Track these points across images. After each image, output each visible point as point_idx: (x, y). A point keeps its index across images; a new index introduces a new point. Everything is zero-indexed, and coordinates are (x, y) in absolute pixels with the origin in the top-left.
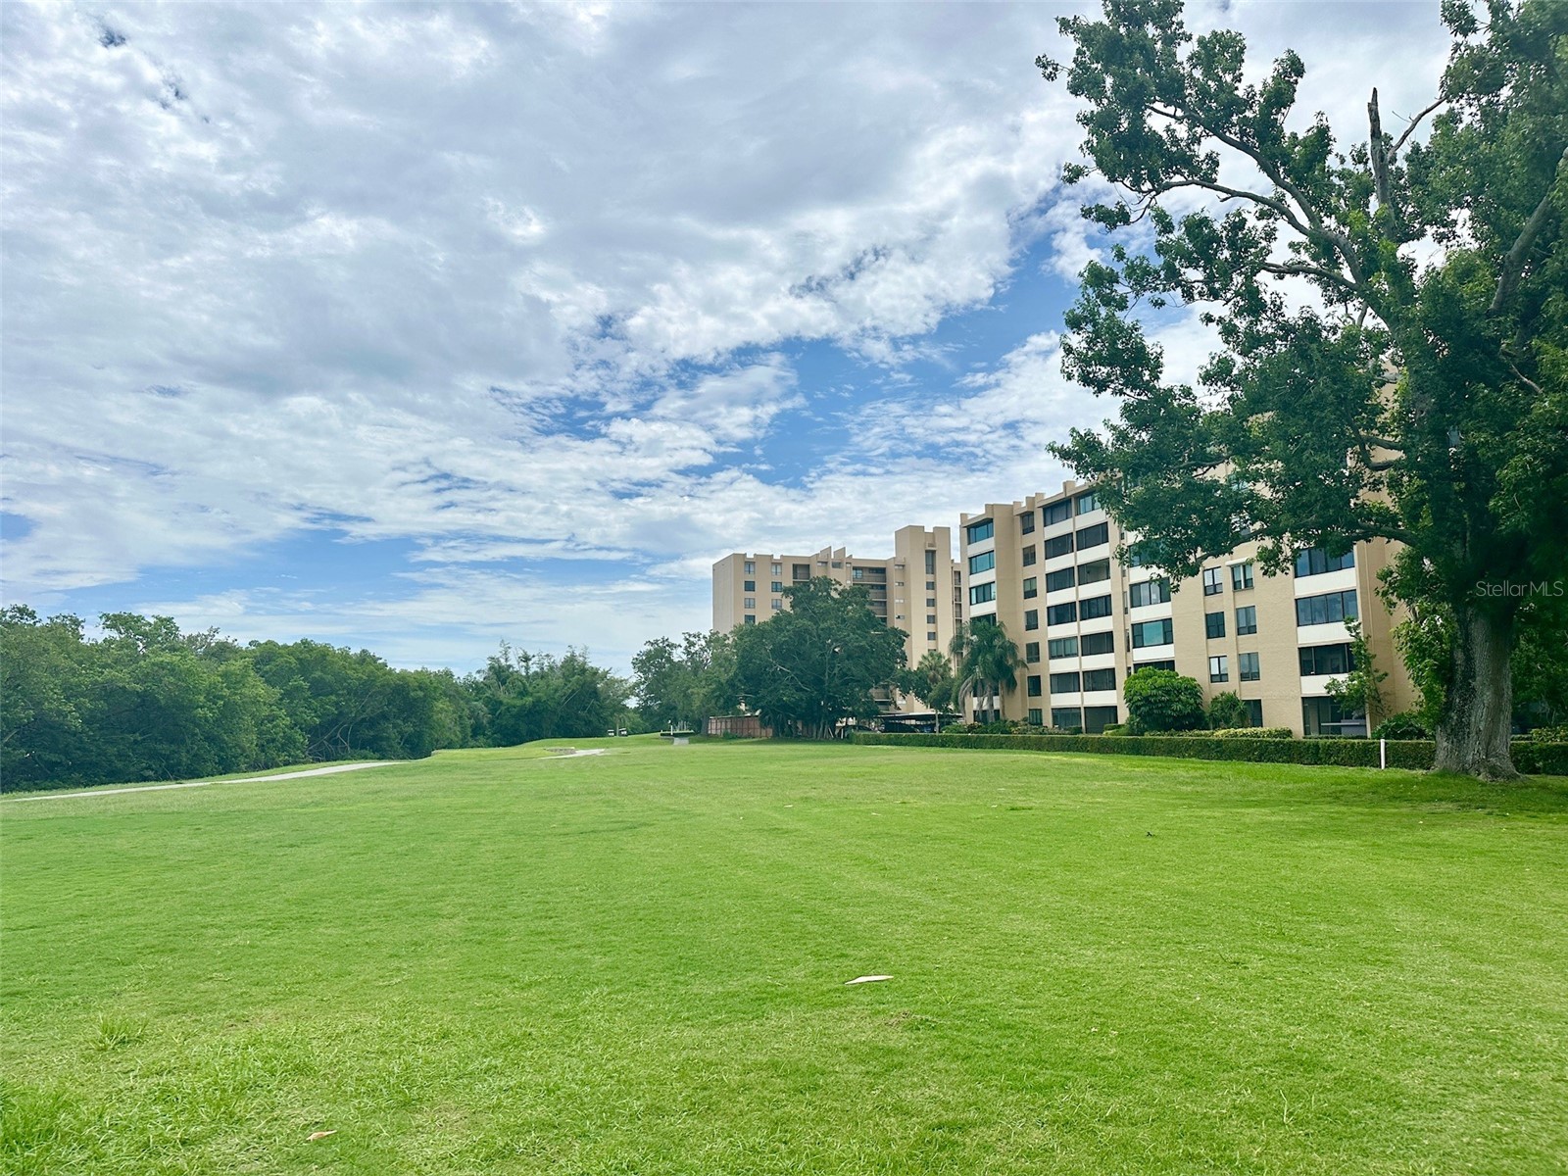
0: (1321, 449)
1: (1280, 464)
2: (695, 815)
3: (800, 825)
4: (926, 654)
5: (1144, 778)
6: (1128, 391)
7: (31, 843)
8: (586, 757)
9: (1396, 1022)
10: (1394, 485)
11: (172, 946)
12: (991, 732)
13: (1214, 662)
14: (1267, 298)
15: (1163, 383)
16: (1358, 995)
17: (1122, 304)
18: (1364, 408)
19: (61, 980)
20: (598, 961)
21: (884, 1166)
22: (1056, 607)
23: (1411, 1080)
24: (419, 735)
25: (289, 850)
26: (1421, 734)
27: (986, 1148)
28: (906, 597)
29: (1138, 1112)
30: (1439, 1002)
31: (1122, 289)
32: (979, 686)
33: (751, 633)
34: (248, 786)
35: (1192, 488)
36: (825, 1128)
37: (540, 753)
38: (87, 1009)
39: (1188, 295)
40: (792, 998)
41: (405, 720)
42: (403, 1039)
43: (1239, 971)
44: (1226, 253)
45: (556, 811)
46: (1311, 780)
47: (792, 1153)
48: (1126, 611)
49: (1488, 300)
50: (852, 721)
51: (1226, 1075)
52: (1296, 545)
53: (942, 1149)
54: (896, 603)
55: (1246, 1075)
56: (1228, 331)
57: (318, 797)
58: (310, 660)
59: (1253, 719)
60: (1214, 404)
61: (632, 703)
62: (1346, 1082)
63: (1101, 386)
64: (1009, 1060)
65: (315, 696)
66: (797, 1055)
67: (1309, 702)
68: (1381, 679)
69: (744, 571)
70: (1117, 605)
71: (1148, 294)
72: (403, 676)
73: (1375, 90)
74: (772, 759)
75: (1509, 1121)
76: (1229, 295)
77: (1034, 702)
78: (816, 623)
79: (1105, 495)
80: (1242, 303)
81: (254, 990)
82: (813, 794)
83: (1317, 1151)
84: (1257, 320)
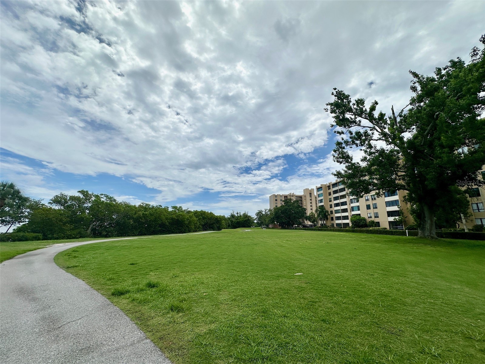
0: (387, 173)
1: (378, 176)
2: (267, 243)
3: (286, 245)
4: (310, 213)
5: (355, 237)
6: (346, 163)
7: (161, 243)
8: (247, 231)
9: (406, 289)
10: (404, 179)
11: (182, 261)
12: (323, 228)
13: (369, 214)
14: (373, 145)
15: (353, 162)
16: (398, 283)
17: (344, 148)
18: (396, 165)
19: (166, 266)
20: (250, 268)
21: (300, 308)
22: (336, 204)
23: (408, 300)
24: (220, 226)
25: (199, 246)
26: (415, 229)
27: (320, 306)
28: (306, 202)
29: (350, 302)
30: (416, 285)
31: (344, 145)
32: (321, 219)
33: (276, 209)
34: (193, 235)
35: (360, 181)
36: (290, 300)
37: (239, 230)
38: (170, 271)
39: (357, 146)
40: (284, 277)
41: (217, 224)
42: (218, 279)
43: (373, 276)
44: (364, 138)
45: (242, 241)
46: (391, 238)
47: (284, 304)
48: (350, 204)
49: (421, 143)
50: (296, 225)
51: (368, 296)
52: (383, 192)
53: (311, 306)
54: (304, 203)
55: (372, 297)
56: (366, 152)
57: (204, 237)
58: (203, 213)
59: (378, 226)
60: (364, 165)
61: (255, 221)
62: (394, 300)
63: (341, 163)
64: (325, 290)
65: (203, 219)
66: (285, 287)
67: (390, 222)
68: (406, 218)
69: (275, 198)
70: (348, 203)
71: (349, 146)
72: (217, 216)
73: (392, 106)
74: (281, 233)
75: (430, 310)
76: (365, 145)
77: (332, 222)
78: (289, 207)
79: (343, 182)
80: (368, 147)
81: (195, 269)
82: (289, 239)
83: (387, 312)
84: (371, 149)
